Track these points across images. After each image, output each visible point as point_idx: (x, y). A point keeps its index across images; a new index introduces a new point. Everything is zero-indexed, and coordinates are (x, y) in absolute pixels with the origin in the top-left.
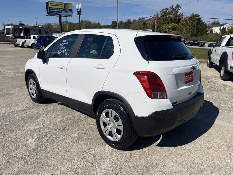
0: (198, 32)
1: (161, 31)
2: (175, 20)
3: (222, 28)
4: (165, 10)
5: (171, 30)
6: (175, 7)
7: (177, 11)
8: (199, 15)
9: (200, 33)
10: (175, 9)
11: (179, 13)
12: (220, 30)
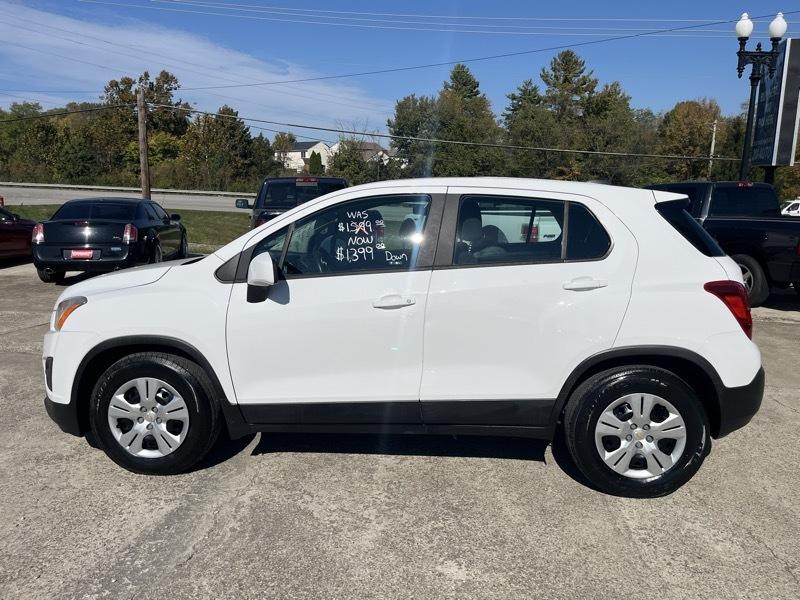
0: (250, 165)
1: (122, 156)
2: (167, 123)
3: (308, 155)
4: (122, 87)
5: (161, 156)
6: (157, 79)
7: (167, 94)
8: (235, 111)
9: (254, 168)
10: (160, 88)
11: (174, 100)
12: (305, 160)
